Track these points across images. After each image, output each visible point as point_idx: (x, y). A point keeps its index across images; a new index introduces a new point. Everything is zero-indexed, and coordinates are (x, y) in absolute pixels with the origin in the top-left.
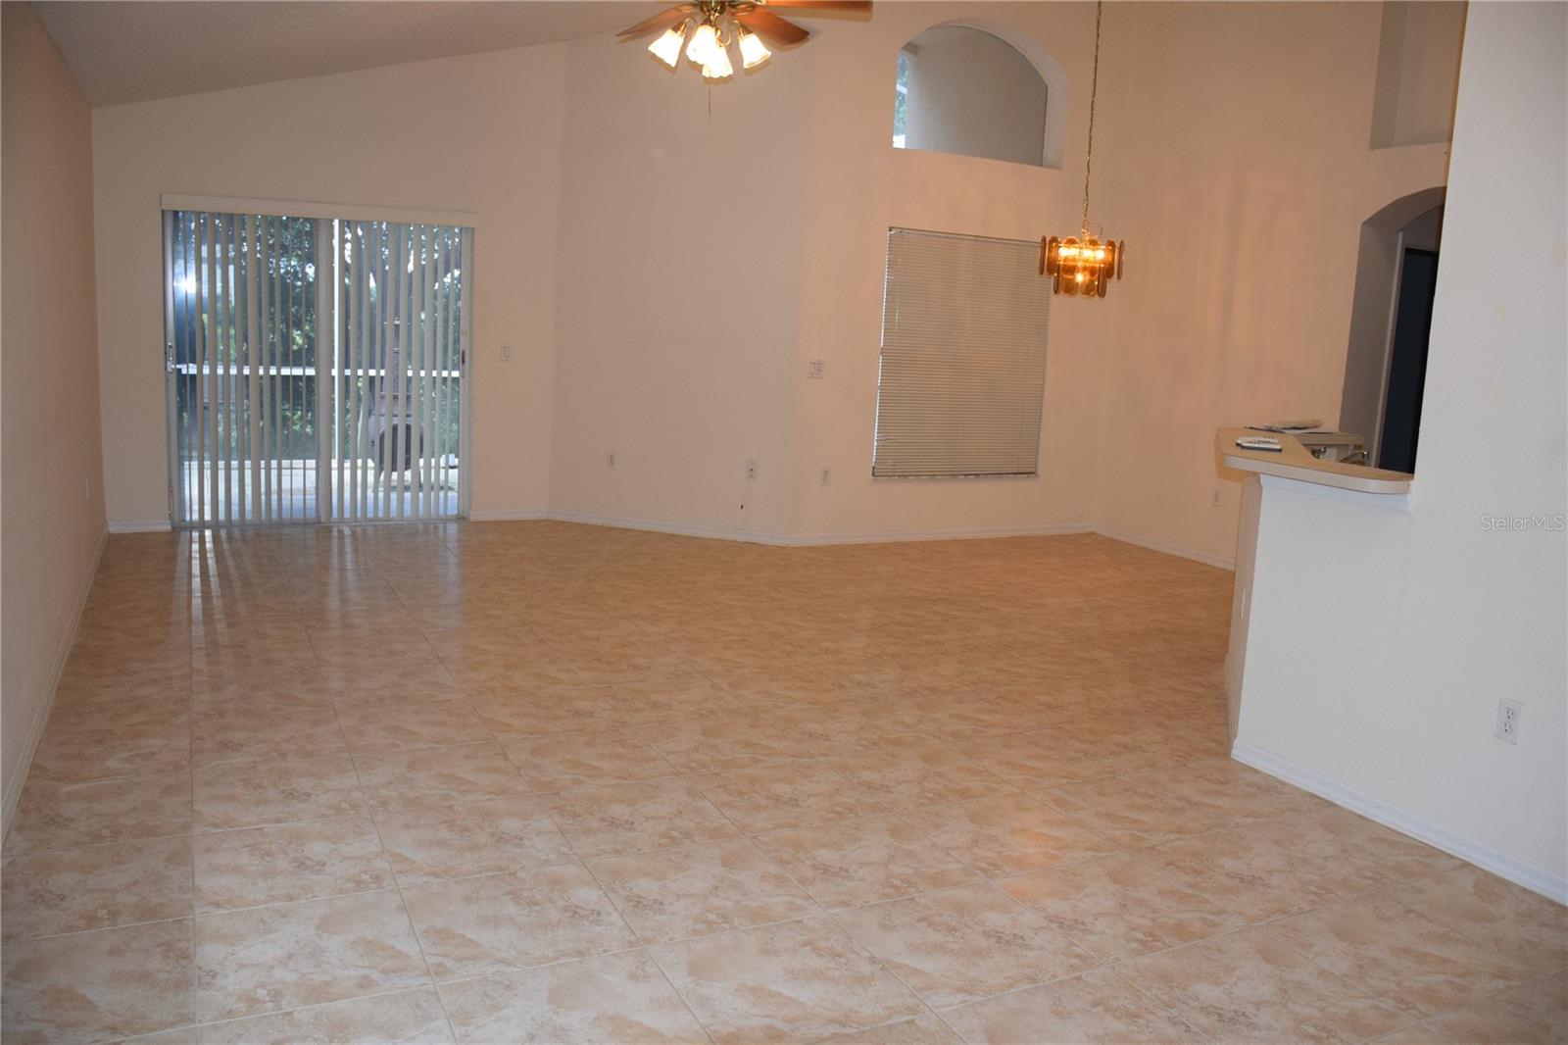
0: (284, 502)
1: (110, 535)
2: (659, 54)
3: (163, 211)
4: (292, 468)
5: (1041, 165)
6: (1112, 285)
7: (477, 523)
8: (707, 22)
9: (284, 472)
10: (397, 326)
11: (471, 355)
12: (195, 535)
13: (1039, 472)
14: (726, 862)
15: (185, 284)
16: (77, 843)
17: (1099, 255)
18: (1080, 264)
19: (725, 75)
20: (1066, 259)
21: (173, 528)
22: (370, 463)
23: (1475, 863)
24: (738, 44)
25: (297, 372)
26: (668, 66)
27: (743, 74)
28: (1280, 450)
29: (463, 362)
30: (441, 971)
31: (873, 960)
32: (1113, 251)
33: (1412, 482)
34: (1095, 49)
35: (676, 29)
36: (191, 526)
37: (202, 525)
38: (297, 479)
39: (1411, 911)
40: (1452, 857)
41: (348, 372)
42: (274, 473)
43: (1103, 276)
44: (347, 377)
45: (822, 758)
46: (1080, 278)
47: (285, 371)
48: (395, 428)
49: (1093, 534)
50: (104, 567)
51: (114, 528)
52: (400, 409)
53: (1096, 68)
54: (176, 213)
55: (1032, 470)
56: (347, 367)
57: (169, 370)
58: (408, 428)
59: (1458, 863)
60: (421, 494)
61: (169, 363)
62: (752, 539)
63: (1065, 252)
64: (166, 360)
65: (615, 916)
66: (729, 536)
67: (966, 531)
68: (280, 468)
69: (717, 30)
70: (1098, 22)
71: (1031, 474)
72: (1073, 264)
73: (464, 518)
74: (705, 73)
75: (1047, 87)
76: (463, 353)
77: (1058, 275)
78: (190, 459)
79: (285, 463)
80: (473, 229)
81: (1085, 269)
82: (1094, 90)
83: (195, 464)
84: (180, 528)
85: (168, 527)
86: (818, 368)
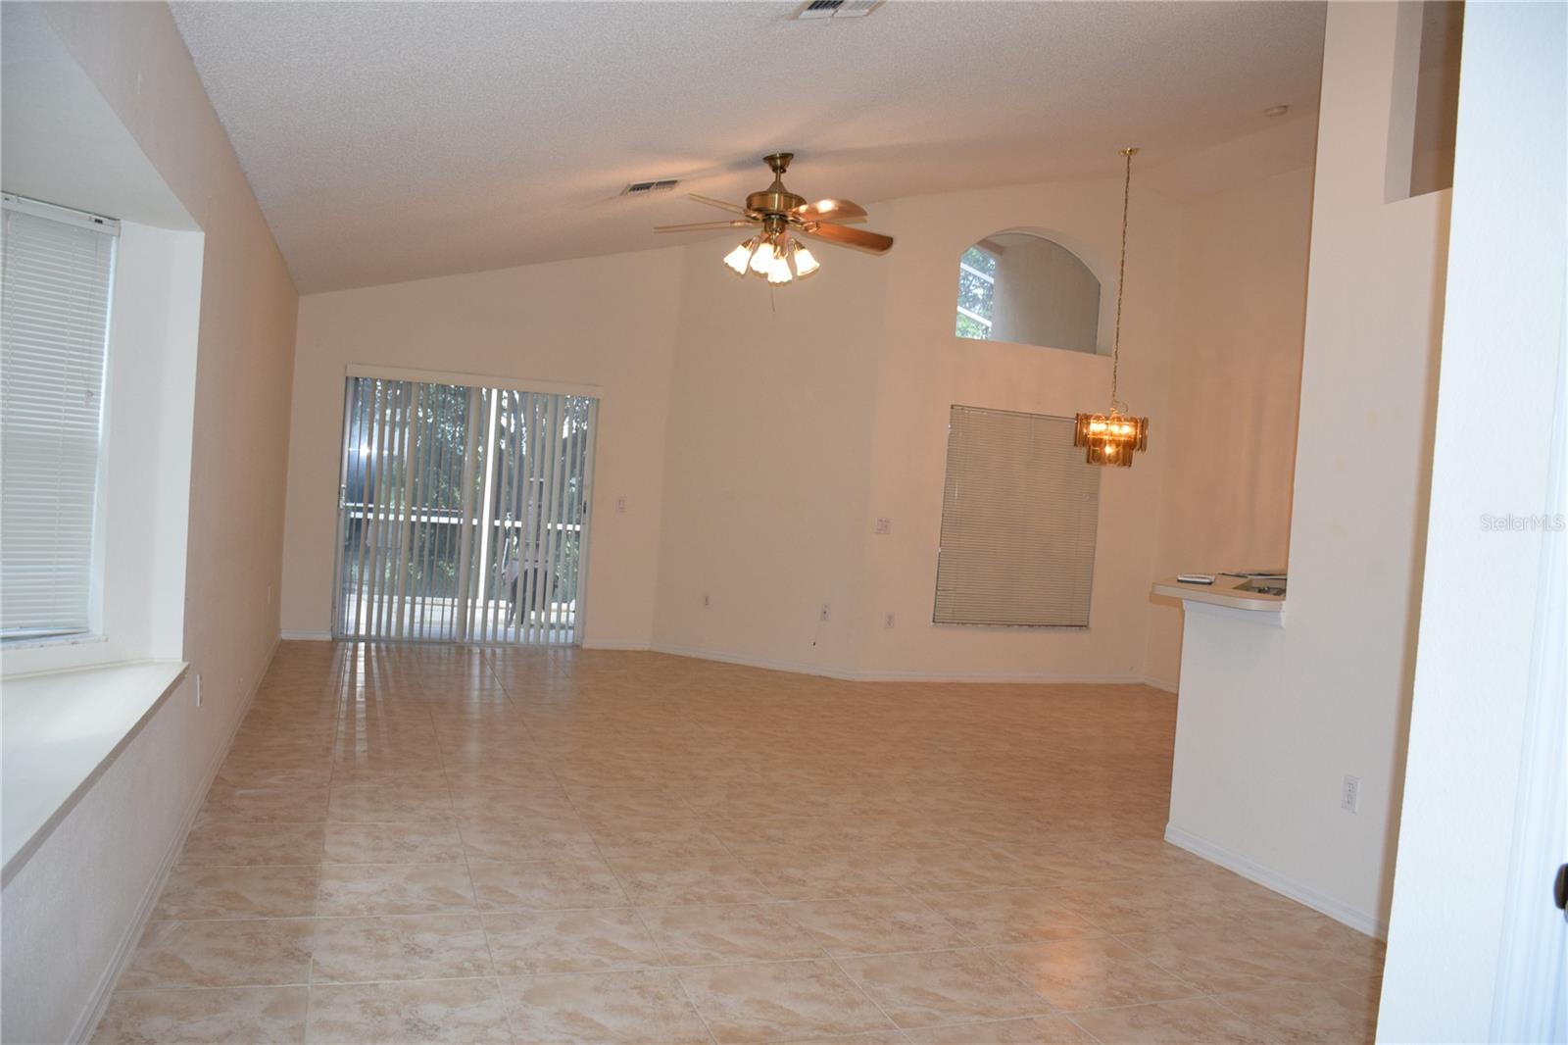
0: (424, 629)
1: (282, 641)
2: (731, 265)
3: (347, 378)
4: (432, 604)
5: (1095, 353)
6: (1137, 455)
7: (590, 650)
8: (768, 240)
9: (426, 607)
10: (531, 482)
11: (591, 504)
12: (350, 645)
13: (1090, 626)
14: (714, 869)
15: (362, 449)
16: (246, 822)
17: (1126, 430)
18: (1106, 438)
19: (785, 280)
20: (1094, 434)
21: (333, 639)
22: (503, 603)
23: (1330, 915)
24: (793, 257)
25: (444, 520)
26: (738, 274)
27: (799, 280)
28: (1210, 584)
29: (585, 511)
30: (486, 907)
31: (800, 929)
32: (1136, 427)
33: (1284, 602)
34: (1121, 254)
35: (745, 245)
36: (348, 639)
37: (357, 639)
38: (437, 614)
39: (1251, 938)
40: (1314, 911)
41: (497, 523)
42: (418, 608)
43: (1129, 449)
44: (497, 528)
45: (816, 818)
46: (1109, 450)
47: (434, 519)
48: (526, 573)
49: (1143, 684)
50: (275, 661)
51: (285, 635)
52: (529, 555)
53: (1122, 270)
54: (357, 379)
55: (1086, 623)
56: (497, 519)
57: (341, 507)
58: (536, 570)
59: (1316, 915)
60: (542, 631)
61: (341, 502)
62: (823, 674)
63: (1095, 427)
64: (339, 499)
65: (620, 891)
66: (804, 671)
67: (1018, 676)
68: (423, 604)
69: (776, 246)
70: (1124, 232)
71: (1083, 627)
72: (1099, 437)
73: (578, 646)
74: (770, 279)
75: (1100, 285)
76: (585, 504)
77: (1091, 448)
78: (351, 591)
79: (428, 600)
80: (598, 400)
81: (1111, 442)
82: (1121, 289)
83: (354, 597)
84: (339, 642)
85: (329, 637)
86: (884, 526)
